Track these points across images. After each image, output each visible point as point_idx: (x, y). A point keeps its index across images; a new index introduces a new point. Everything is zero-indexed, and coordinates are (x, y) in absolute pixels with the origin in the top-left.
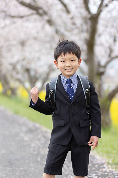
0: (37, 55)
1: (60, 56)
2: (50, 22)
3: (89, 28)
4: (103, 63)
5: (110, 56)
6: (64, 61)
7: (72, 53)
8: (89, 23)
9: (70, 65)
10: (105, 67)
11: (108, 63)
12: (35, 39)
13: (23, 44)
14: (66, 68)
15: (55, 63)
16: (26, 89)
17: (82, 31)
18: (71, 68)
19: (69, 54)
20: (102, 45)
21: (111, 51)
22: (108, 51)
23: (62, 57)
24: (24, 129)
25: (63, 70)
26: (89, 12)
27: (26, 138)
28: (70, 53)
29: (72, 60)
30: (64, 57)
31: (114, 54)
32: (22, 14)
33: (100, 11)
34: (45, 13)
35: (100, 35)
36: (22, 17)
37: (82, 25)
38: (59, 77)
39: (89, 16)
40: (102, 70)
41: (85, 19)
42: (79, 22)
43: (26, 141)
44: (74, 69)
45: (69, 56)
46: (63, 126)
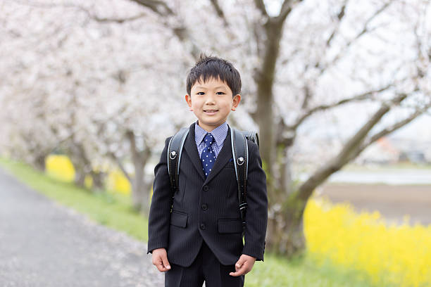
1: (197, 82)
6: (203, 93)
7: (221, 78)
9: (214, 103)
14: (206, 108)
15: (187, 100)
16: (126, 175)
18: (215, 108)
19: (214, 80)
22: (302, 96)
23: (199, 85)
25: (199, 112)
28: (216, 78)
29: (220, 93)
30: (203, 85)
32: (121, 15)
34: (170, 12)
35: (285, 62)
36: (121, 21)
38: (193, 127)
40: (288, 135)
44: (221, 111)
45: (214, 84)
46: (185, 226)
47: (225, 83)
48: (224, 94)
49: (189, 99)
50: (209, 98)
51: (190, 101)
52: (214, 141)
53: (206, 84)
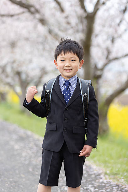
0: (29, 57)
1: (60, 55)
2: (43, 21)
3: (85, 28)
4: (100, 65)
5: (107, 57)
6: (63, 61)
7: (73, 52)
8: (85, 22)
9: (70, 66)
10: (102, 69)
11: (105, 65)
12: (27, 39)
13: (13, 45)
14: (65, 68)
15: (55, 63)
16: (17, 93)
17: (78, 31)
18: (70, 68)
19: (69, 53)
20: (99, 46)
21: (109, 52)
22: (106, 53)
23: (61, 56)
24: (15, 137)
25: (62, 70)
26: (85, 11)
27: (17, 147)
28: (71, 52)
29: (73, 60)
30: (64, 56)
31: (112, 56)
32: (12, 12)
33: (96, 9)
34: (37, 11)
35: (97, 36)
36: (12, 16)
37: (77, 25)
39: (85, 15)
40: (99, 73)
41: (80, 18)
42: (74, 21)
43: (17, 150)
44: (73, 70)
45: (70, 55)
46: (55, 130)
47: (75, 54)
48: (75, 60)
49: (56, 62)
50: (67, 63)
51: (57, 63)
52: (70, 84)
53: (65, 55)
